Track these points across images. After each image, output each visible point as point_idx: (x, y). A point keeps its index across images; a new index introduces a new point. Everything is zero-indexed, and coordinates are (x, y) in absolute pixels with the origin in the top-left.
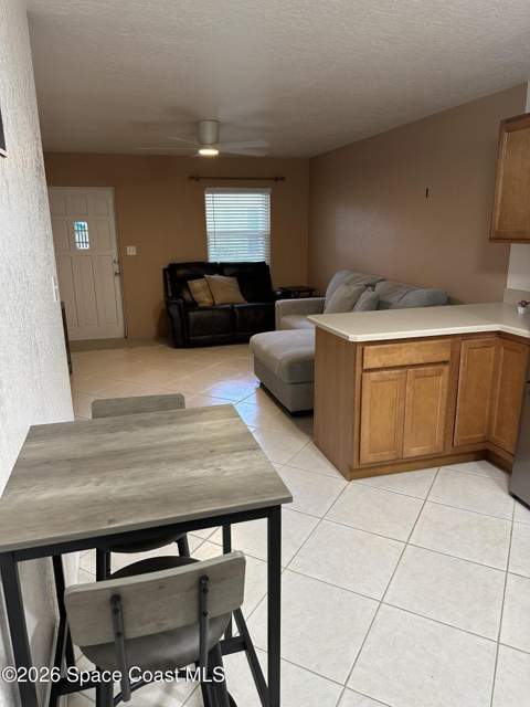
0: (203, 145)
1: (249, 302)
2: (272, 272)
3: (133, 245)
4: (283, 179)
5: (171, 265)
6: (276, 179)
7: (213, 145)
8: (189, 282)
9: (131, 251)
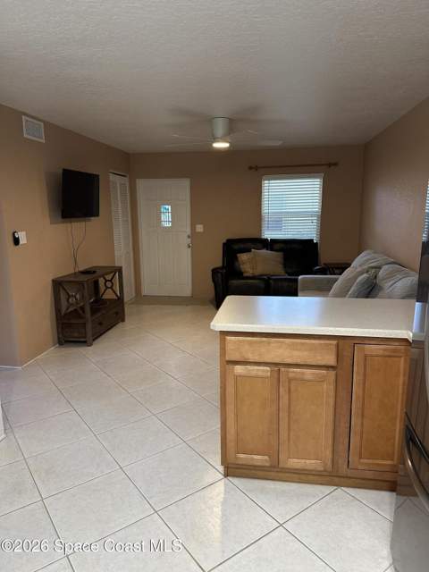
0: (215, 139)
1: (289, 275)
2: (321, 250)
3: (200, 224)
4: (335, 164)
5: (228, 240)
6: (330, 165)
7: (223, 139)
8: (238, 255)
9: (200, 228)
